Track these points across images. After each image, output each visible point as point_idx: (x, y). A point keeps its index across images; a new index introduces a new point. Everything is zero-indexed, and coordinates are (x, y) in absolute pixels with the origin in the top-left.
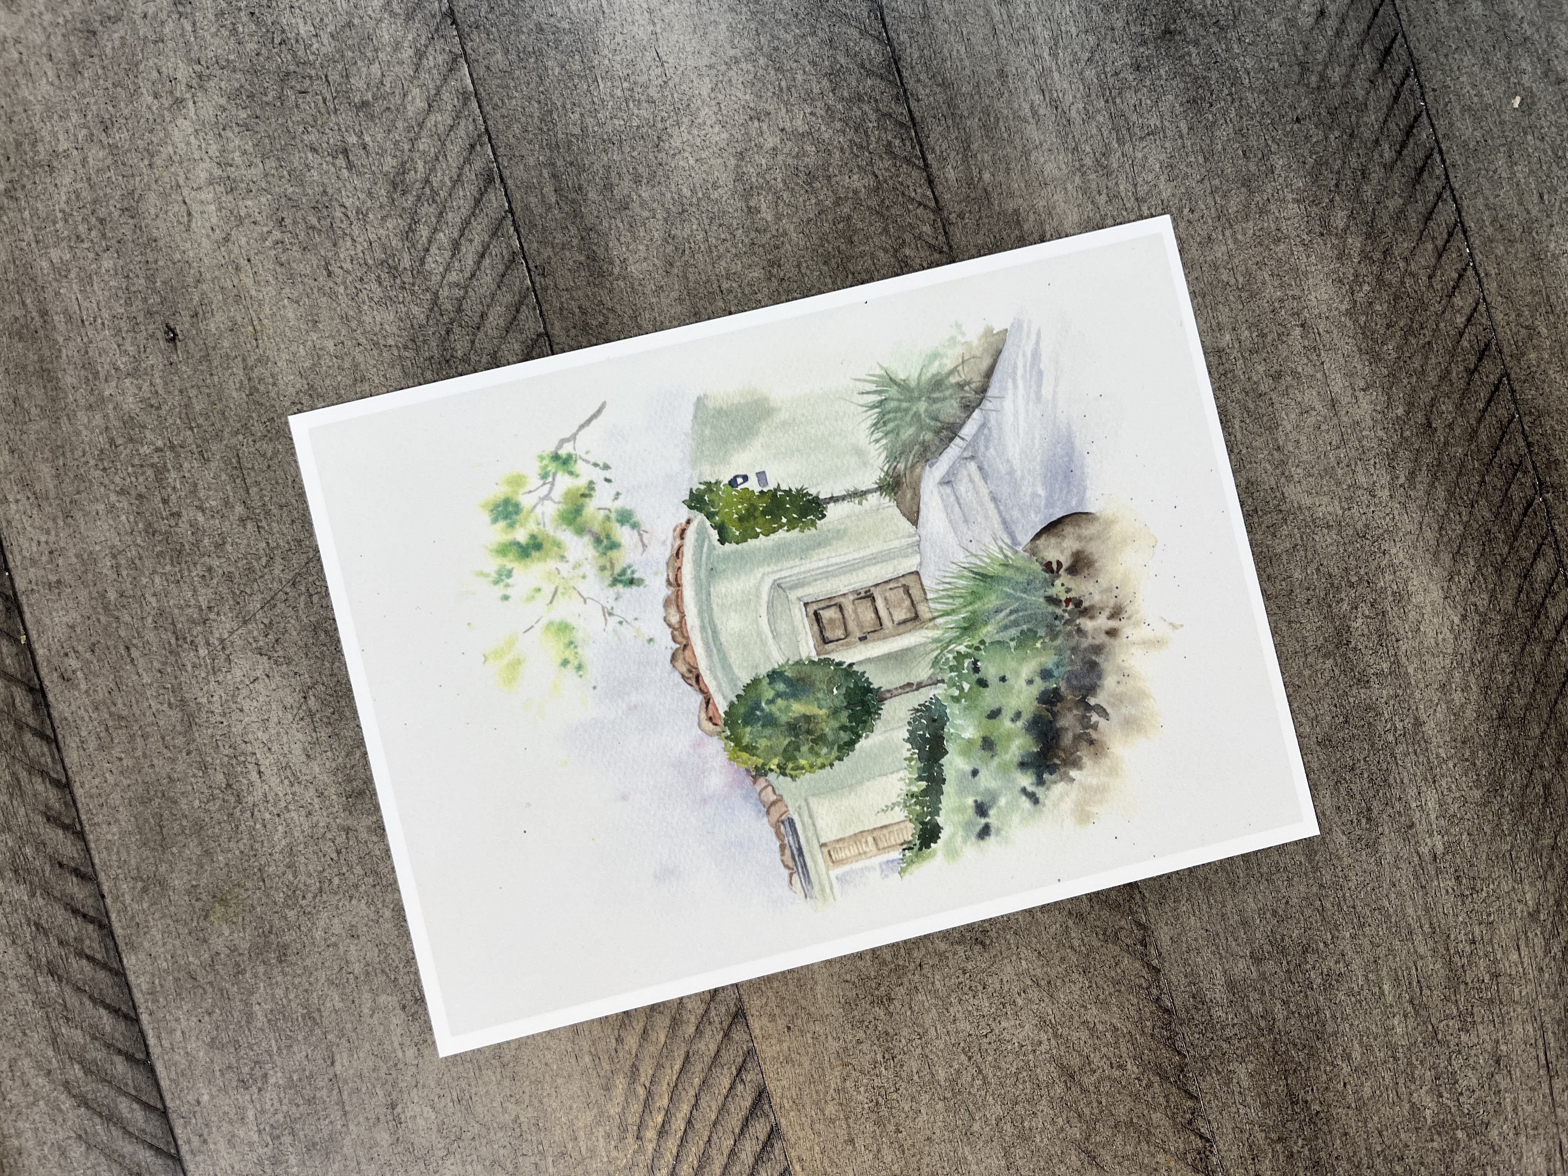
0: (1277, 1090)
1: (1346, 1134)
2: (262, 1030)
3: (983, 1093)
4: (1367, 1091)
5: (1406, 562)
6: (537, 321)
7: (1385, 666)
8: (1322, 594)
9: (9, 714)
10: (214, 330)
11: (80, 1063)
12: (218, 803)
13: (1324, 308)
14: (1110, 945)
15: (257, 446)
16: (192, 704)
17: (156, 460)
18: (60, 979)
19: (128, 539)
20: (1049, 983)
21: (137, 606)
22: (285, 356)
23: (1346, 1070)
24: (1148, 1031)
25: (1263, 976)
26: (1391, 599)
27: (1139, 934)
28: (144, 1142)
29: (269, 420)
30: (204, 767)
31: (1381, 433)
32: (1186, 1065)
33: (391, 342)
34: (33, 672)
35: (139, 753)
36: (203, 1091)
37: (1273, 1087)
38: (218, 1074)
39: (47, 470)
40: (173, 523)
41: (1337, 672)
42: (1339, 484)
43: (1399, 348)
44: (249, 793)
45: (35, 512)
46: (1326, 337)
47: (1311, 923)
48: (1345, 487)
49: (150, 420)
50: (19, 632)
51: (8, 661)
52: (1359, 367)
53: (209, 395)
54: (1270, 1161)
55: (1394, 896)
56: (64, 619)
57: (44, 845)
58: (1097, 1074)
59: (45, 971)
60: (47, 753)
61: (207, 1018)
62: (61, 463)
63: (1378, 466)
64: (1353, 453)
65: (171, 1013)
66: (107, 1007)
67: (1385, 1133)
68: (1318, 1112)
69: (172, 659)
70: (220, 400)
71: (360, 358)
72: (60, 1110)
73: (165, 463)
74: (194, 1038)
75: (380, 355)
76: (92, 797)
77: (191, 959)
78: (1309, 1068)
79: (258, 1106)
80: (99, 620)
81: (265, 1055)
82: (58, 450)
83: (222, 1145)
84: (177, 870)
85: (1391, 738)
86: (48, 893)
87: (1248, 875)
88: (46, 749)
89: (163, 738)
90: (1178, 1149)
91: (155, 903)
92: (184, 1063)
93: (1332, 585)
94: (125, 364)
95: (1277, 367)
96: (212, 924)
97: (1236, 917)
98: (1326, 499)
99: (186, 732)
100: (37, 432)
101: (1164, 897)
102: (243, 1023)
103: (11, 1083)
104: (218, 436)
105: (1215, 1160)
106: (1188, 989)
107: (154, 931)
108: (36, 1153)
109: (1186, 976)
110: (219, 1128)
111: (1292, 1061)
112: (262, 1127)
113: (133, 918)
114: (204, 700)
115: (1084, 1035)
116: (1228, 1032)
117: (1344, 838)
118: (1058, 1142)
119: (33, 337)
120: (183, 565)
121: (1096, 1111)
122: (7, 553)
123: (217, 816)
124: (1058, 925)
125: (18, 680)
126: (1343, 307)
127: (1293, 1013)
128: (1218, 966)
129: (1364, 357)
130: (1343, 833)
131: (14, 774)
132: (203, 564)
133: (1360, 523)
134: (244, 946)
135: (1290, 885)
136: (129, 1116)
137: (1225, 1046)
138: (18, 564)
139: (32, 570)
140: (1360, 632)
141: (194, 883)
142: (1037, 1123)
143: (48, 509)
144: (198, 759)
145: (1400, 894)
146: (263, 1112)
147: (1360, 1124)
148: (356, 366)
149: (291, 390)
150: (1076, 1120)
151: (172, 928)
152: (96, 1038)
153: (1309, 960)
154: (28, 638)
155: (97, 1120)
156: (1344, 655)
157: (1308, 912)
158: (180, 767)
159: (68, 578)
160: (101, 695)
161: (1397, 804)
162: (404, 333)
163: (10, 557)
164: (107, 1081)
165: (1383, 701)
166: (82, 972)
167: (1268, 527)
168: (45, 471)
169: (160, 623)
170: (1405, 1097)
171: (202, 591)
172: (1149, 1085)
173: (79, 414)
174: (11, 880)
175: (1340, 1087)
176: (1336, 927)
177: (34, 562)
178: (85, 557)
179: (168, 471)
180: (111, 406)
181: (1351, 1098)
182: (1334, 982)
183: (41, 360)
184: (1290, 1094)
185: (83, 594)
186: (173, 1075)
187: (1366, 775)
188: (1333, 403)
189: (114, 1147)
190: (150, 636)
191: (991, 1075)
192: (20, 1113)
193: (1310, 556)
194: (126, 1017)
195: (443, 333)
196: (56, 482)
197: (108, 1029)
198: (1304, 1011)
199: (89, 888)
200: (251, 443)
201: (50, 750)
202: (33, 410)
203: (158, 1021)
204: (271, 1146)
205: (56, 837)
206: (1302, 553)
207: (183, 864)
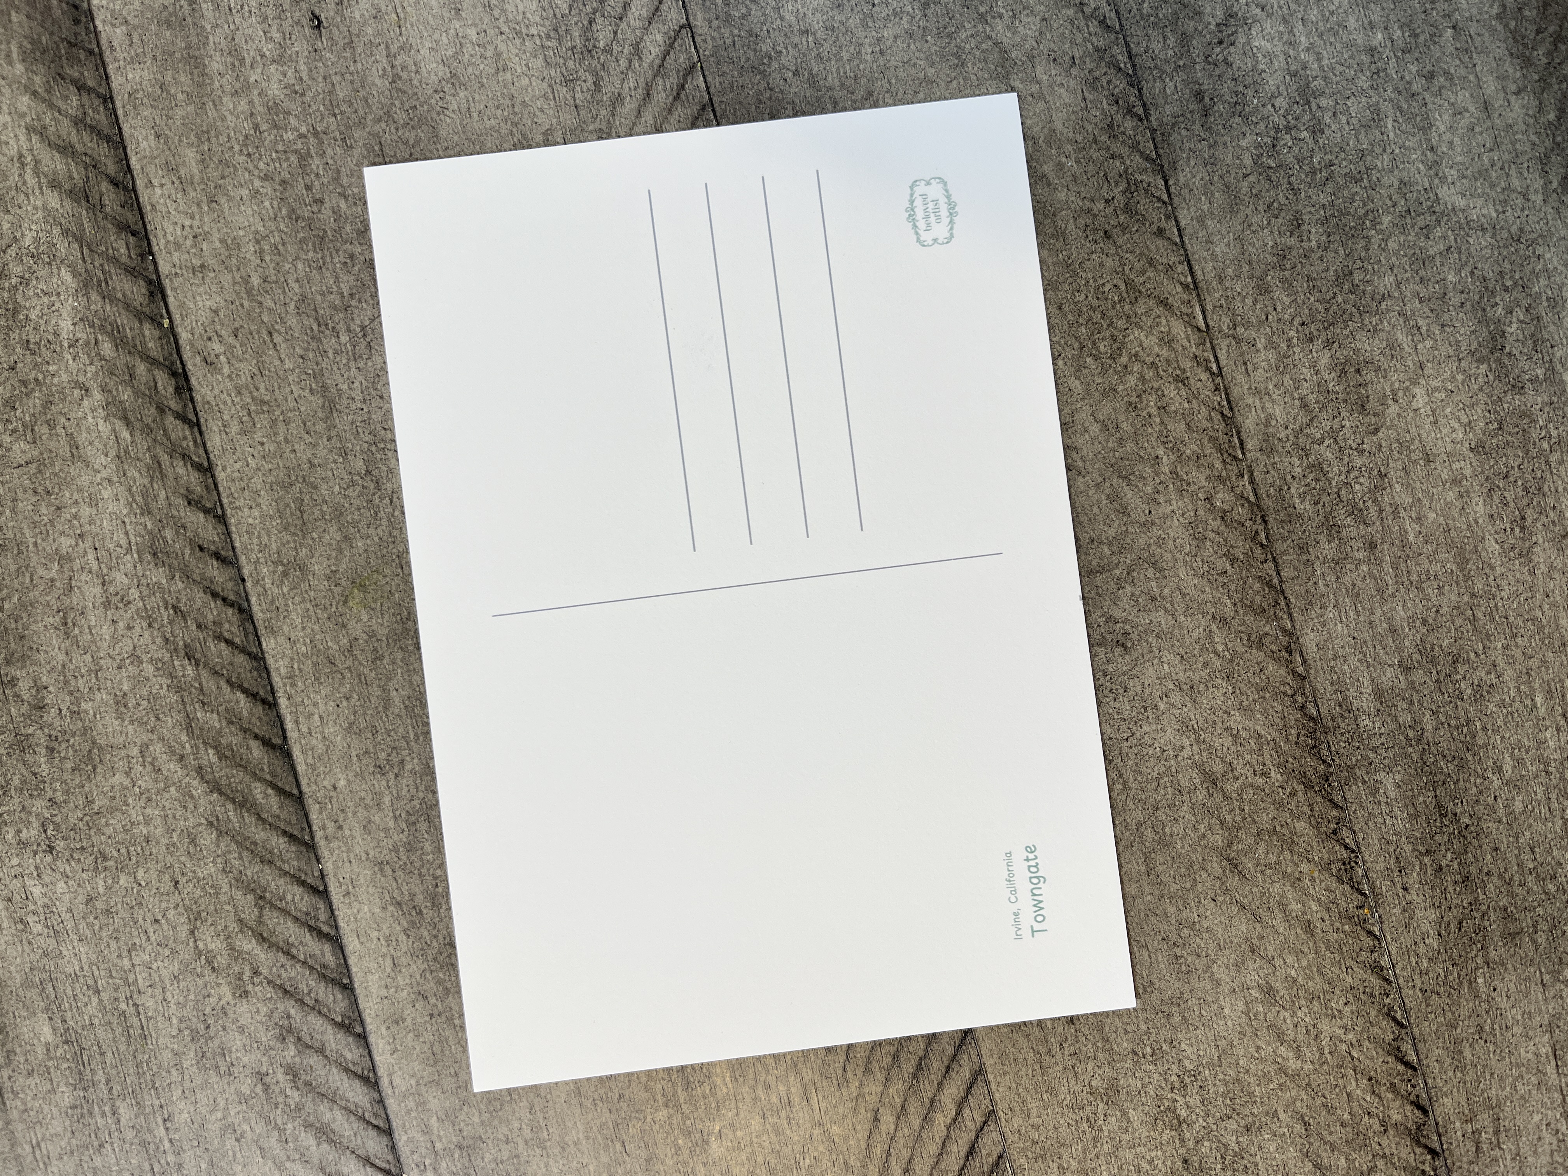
0: (1425, 801)
1: (1497, 849)
2: (399, 716)
3: (1124, 797)
4: (1518, 806)
5: (1560, 267)
6: (679, 12)
7: (1540, 372)
8: (1477, 298)
9: (151, 397)
10: (358, 18)
11: (215, 748)
12: (358, 489)
13: (1475, 11)
14: (1255, 651)
15: (400, 133)
16: (333, 391)
17: (300, 146)
18: (197, 664)
19: (271, 225)
20: (1192, 687)
21: (280, 291)
22: (428, 44)
23: (1497, 783)
24: (1292, 738)
25: (1412, 686)
26: (1545, 304)
27: (1284, 640)
28: (277, 828)
29: (411, 108)
30: (344, 453)
31: (1534, 138)
32: (1331, 774)
33: (533, 31)
34: (175, 356)
35: (281, 438)
36: (340, 776)
37: (1421, 799)
38: (355, 759)
39: (192, 155)
40: (315, 209)
41: (1491, 377)
42: (1493, 186)
43: (1549, 54)
44: (388, 479)
45: (179, 196)
46: (1478, 39)
47: (1462, 633)
48: (1499, 190)
49: (294, 107)
50: (162, 316)
51: (150, 345)
52: (1511, 71)
53: (352, 82)
54: (1418, 874)
55: (1547, 607)
56: (208, 303)
57: (185, 528)
58: (1240, 782)
59: (182, 653)
60: (189, 437)
61: (345, 703)
62: (206, 148)
63: (1531, 170)
64: (1507, 156)
65: (309, 698)
66: (245, 691)
67: (1537, 849)
68: (1467, 826)
69: (314, 345)
70: (363, 87)
71: (502, 47)
72: (192, 797)
73: (308, 149)
74: (331, 723)
75: (523, 43)
76: (233, 481)
77: (330, 644)
78: (1458, 780)
79: (394, 792)
80: (242, 305)
81: (402, 741)
82: (203, 136)
83: (358, 831)
84: (317, 554)
85: (1545, 446)
86: (187, 576)
87: (1397, 582)
88: (187, 433)
89: (305, 424)
90: (1322, 859)
91: (295, 588)
92: (321, 748)
93: (1487, 288)
94: (270, 50)
95: (1429, 67)
96: (351, 609)
97: (1384, 625)
98: (1480, 202)
99: (327, 418)
100: (183, 118)
101: (1310, 602)
102: (380, 709)
103: (141, 769)
104: (361, 123)
105: (1360, 872)
106: (1334, 697)
107: (294, 616)
108: (164, 841)
109: (1332, 684)
110: (355, 813)
111: (1441, 773)
112: (398, 813)
113: (273, 602)
114: (345, 387)
115: (1228, 741)
116: (1375, 742)
117: (1497, 547)
118: (1199, 849)
119: (181, 25)
120: (325, 251)
121: (1239, 819)
122: (151, 237)
123: (356, 502)
124: (1201, 629)
125: (161, 364)
126: (1494, 11)
127: (1442, 724)
128: (1366, 674)
129: (1516, 61)
130: (1496, 541)
131: (155, 457)
132: (345, 251)
133: (1515, 227)
134: (383, 632)
135: (1441, 594)
136: (263, 802)
137: (1372, 755)
138: (162, 247)
139: (177, 254)
140: (1514, 337)
141: (333, 568)
142: (1179, 829)
143: (192, 194)
144: (339, 445)
145: (1553, 605)
146: (399, 797)
147: (1511, 839)
148: (498, 55)
149: (434, 78)
150: (1218, 827)
151: (311, 612)
152: (232, 723)
153: (1459, 670)
154: (171, 322)
155: (230, 806)
156: (1499, 361)
157: (1459, 622)
158: (321, 452)
159: (211, 262)
160: (243, 379)
161: (1552, 514)
162: (547, 23)
163: (153, 240)
164: (243, 766)
165: (1538, 407)
166: (220, 656)
167: (1421, 229)
168: (191, 155)
169: (302, 309)
170: (1557, 813)
171: (344, 277)
172: (1293, 794)
173: (225, 100)
174: (149, 563)
175: (1491, 800)
176: (1488, 636)
177: (178, 246)
178: (229, 241)
179: (312, 157)
180: (256, 92)
181: (1501, 812)
182: (1485, 693)
183: (189, 47)
184: (1439, 806)
185: (226, 279)
186: (310, 760)
187: (1520, 483)
188: (1486, 106)
189: (246, 834)
190: (292, 321)
191: (1131, 779)
192: (149, 800)
193: (1464, 259)
194: (264, 701)
195: (586, 23)
196: (200, 167)
197: (245, 713)
198: (1453, 722)
199: (231, 571)
200: (393, 131)
201: (192, 433)
202: (180, 96)
203: (296, 705)
204: (406, 833)
205: (197, 520)
206: (1456, 255)
207: (323, 548)
